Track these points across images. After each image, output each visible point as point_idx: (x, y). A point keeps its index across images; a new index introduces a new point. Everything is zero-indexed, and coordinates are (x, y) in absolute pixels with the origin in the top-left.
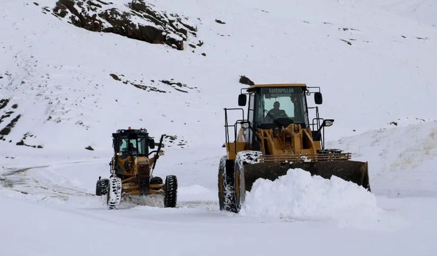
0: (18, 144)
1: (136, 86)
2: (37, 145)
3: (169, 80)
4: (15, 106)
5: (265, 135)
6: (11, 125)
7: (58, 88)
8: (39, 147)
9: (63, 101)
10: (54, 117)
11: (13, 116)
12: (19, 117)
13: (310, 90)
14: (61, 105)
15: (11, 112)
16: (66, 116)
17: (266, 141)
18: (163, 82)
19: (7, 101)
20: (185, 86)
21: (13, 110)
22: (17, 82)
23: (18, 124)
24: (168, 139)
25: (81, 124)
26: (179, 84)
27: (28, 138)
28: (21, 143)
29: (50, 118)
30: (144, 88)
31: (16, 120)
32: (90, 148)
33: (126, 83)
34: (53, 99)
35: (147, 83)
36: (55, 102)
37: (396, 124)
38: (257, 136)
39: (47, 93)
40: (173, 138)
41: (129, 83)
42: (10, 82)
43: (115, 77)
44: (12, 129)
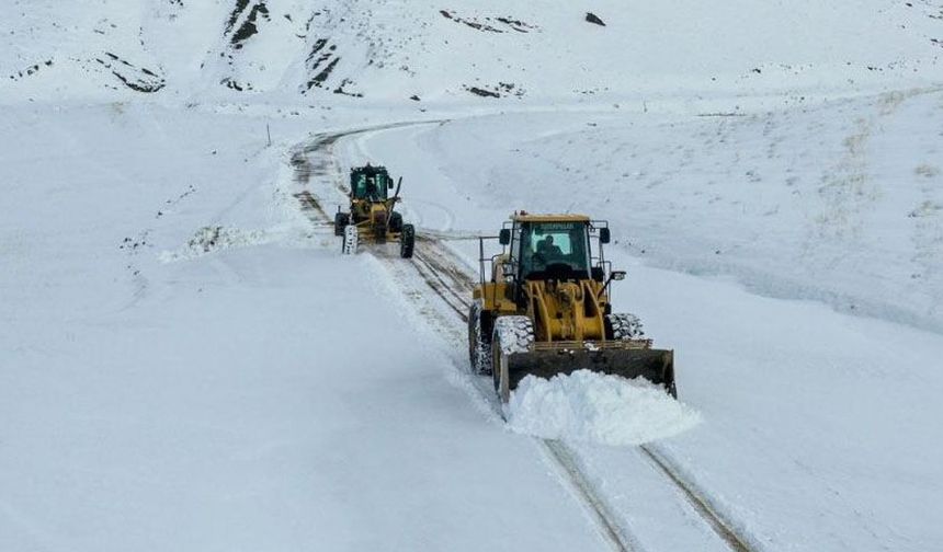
0: (336, 92)
1: (470, 25)
2: (357, 93)
3: (506, 18)
4: (333, 48)
5: (535, 292)
6: (329, 69)
7: (381, 26)
8: (359, 96)
9: (386, 43)
10: (376, 61)
11: (331, 59)
12: (337, 60)
13: (595, 225)
14: (383, 48)
15: (329, 55)
16: (390, 60)
17: (535, 301)
18: (500, 19)
19: (325, 41)
20: (525, 24)
21: (330, 52)
22: (336, 20)
23: (336, 69)
24: (504, 88)
25: (406, 69)
26: (518, 23)
27: (347, 85)
28: (339, 91)
29: (371, 62)
30: (479, 27)
31: (334, 63)
32: (416, 98)
33: (458, 21)
34: (375, 39)
35: (481, 21)
36: (377, 44)
37: (759, 71)
38: (524, 291)
39: (369, 33)
40: (509, 87)
41: (461, 22)
42: (327, 19)
43: (446, 14)
44: (330, 75)
